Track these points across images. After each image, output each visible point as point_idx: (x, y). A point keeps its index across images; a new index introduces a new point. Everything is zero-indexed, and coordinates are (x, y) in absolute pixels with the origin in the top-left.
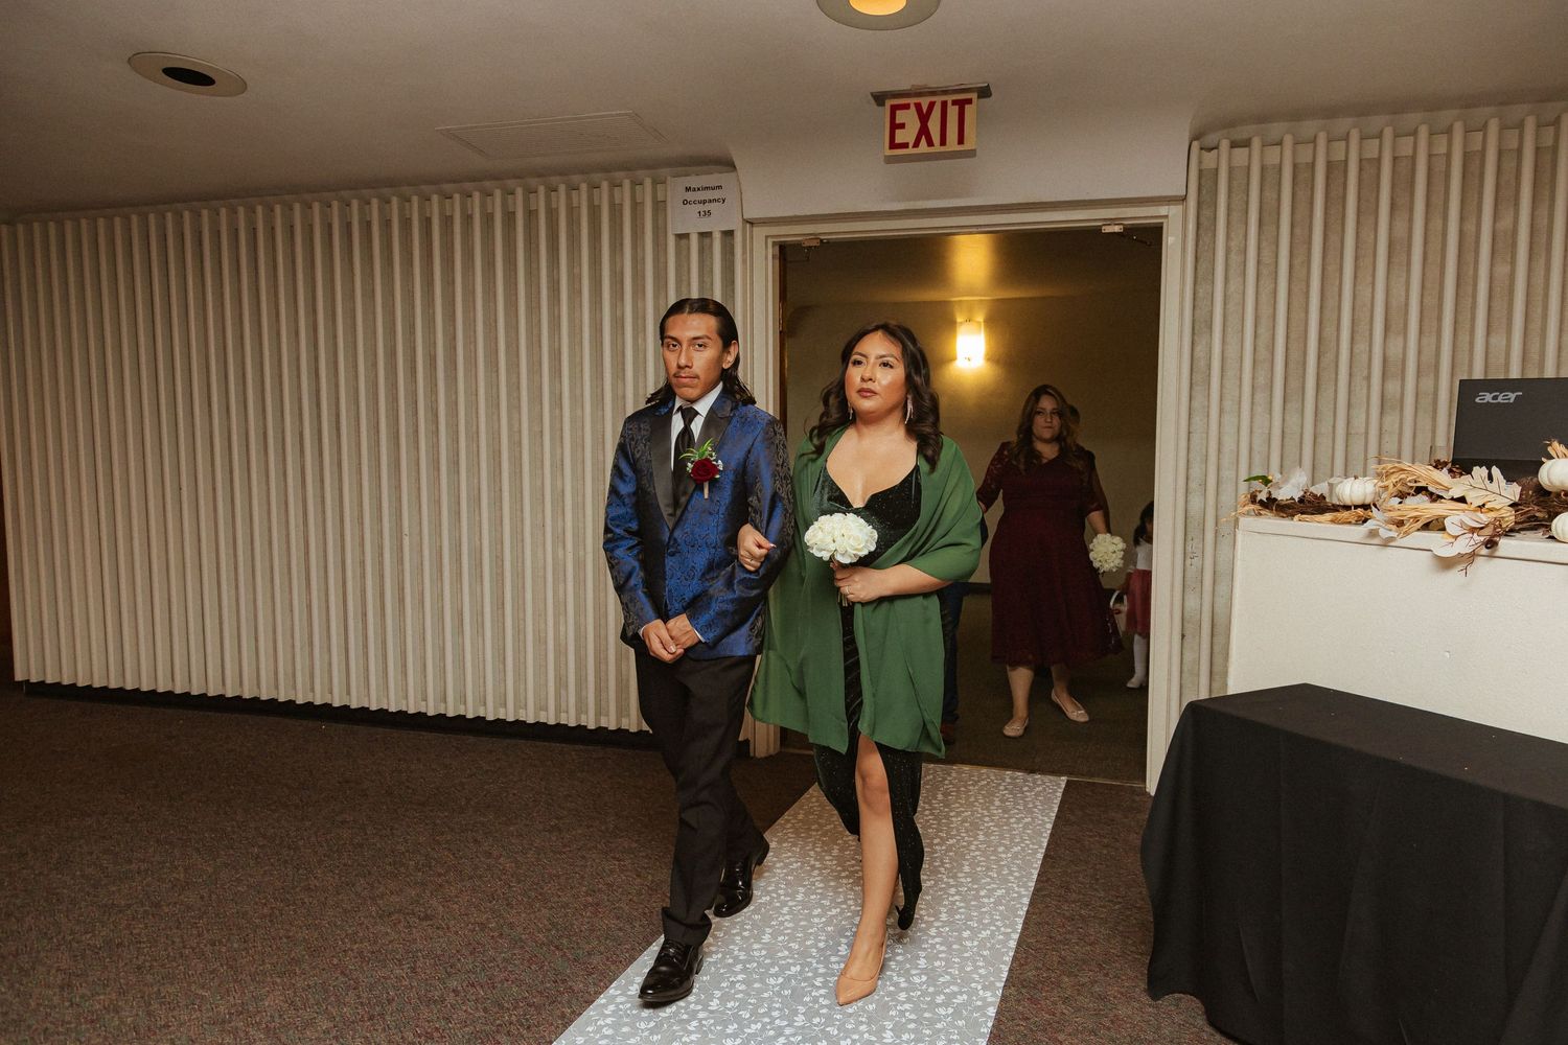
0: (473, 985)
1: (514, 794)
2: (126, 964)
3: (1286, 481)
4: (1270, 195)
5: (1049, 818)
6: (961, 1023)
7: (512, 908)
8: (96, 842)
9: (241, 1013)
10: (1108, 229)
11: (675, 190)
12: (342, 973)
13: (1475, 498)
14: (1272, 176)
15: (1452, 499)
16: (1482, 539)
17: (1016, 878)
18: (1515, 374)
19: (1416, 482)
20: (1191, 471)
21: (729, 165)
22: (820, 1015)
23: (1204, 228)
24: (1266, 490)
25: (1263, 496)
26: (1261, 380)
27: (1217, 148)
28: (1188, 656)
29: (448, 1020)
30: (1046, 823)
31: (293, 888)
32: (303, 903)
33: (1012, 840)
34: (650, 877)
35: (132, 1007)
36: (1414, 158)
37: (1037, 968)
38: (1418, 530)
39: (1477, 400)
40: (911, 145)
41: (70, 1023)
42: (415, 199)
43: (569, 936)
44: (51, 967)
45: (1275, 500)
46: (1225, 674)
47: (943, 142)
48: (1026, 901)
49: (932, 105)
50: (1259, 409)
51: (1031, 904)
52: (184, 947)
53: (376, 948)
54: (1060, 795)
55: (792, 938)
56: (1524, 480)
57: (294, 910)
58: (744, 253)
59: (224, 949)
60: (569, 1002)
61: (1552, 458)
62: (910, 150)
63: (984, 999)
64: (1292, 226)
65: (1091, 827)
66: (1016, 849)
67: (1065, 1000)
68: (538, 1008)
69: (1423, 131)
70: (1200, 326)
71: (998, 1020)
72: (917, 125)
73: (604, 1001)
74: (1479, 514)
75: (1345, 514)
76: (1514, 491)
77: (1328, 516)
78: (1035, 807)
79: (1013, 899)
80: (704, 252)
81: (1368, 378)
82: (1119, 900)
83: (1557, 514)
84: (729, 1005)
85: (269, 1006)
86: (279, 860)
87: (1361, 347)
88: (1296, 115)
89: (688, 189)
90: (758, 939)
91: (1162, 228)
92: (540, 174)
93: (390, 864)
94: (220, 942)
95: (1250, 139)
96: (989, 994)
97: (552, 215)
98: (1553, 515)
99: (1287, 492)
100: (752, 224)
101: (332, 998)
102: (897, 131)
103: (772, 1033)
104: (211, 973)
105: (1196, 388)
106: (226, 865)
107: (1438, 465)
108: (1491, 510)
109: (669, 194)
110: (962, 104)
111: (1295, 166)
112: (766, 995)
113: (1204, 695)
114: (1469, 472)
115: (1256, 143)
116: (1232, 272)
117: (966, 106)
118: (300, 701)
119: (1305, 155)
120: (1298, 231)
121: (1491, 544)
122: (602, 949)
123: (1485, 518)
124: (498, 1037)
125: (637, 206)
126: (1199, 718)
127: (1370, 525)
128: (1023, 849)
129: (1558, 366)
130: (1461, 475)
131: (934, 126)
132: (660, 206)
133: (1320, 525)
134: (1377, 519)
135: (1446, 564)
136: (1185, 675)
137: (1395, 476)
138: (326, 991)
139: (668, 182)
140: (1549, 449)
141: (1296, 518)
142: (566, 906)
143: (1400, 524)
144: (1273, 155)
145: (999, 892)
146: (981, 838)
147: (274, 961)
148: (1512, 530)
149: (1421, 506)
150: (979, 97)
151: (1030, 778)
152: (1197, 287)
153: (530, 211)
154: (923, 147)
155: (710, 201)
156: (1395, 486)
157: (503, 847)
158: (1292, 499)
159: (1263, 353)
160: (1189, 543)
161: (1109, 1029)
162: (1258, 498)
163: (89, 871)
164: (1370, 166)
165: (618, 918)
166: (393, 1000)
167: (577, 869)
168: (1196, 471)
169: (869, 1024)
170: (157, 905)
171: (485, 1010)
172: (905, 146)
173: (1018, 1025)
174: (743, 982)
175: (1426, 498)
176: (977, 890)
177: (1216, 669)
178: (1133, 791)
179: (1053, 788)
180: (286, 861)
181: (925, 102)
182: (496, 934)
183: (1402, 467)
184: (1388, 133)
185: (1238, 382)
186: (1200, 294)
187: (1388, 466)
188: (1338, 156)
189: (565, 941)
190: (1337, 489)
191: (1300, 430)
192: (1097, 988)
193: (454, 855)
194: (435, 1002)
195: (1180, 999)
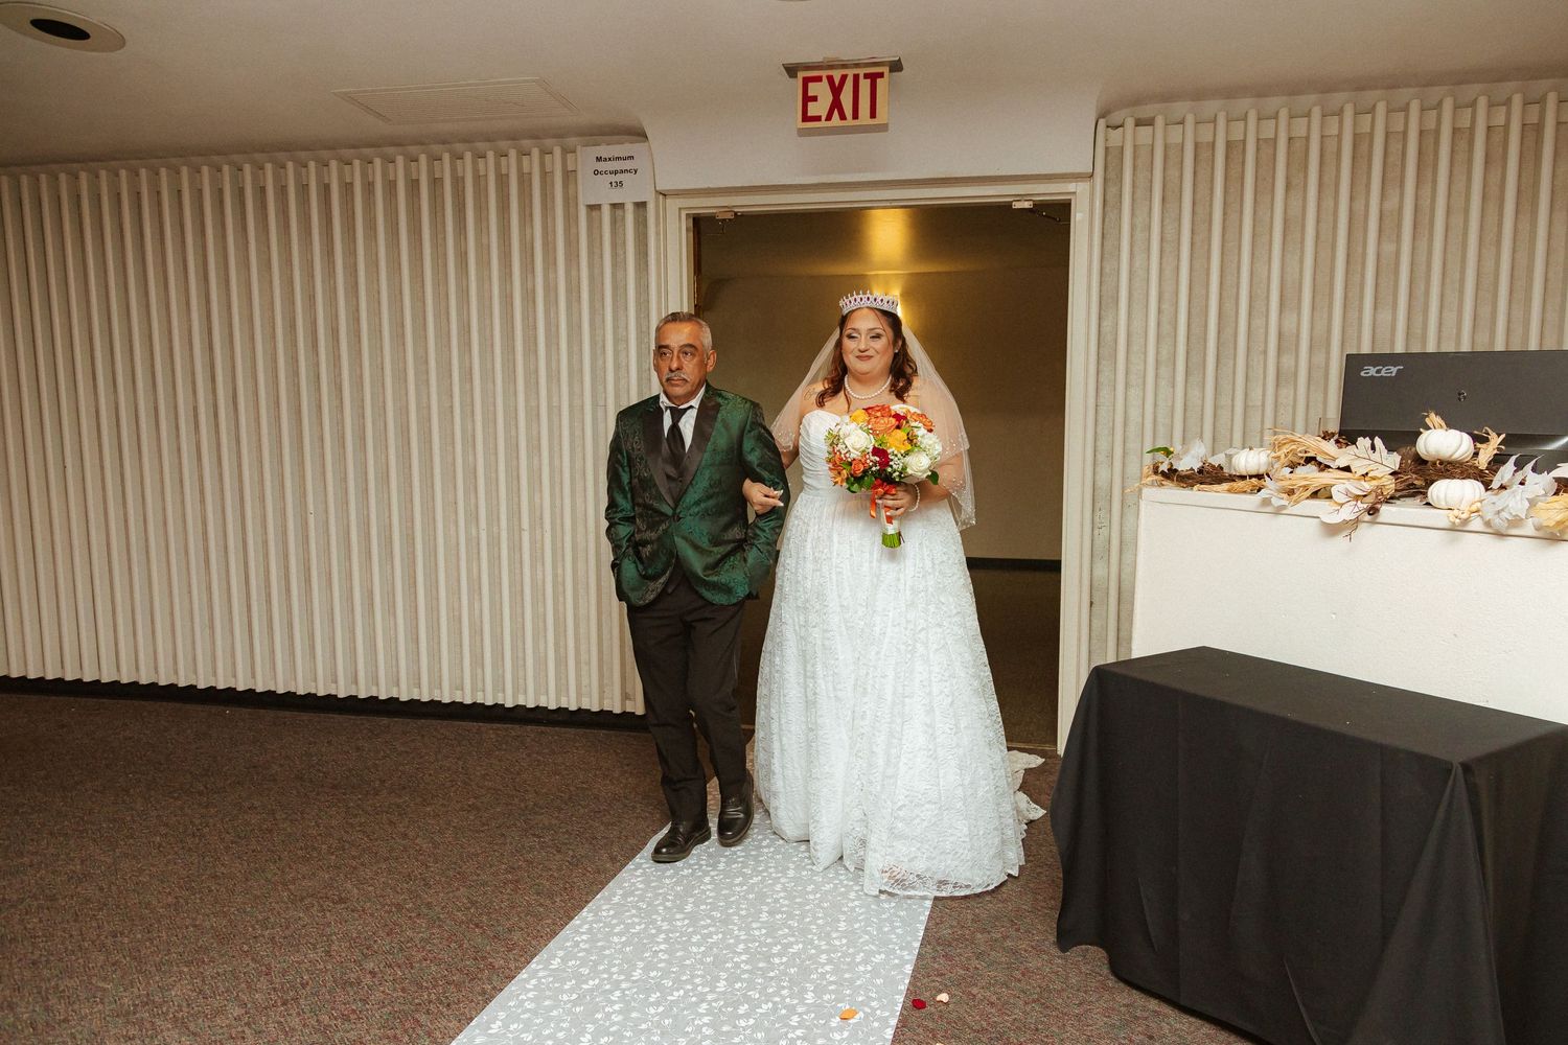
0: (390, 966)
1: (430, 775)
2: (20, 960)
3: (1186, 452)
4: (1173, 173)
6: (879, 981)
7: (429, 887)
9: (147, 1004)
10: (1017, 205)
11: (585, 159)
12: (253, 959)
13: (1359, 467)
14: (1175, 155)
15: (1339, 468)
16: (1365, 506)
18: (1399, 349)
19: (1306, 452)
20: (1098, 443)
21: (640, 135)
22: (742, 980)
23: (1108, 204)
24: (1167, 461)
25: (1164, 467)
26: (1164, 353)
27: (1122, 126)
28: (1095, 622)
29: (365, 1001)
31: (199, 876)
32: (210, 891)
34: (571, 853)
35: (28, 1003)
36: (1307, 138)
38: (1308, 498)
39: (1362, 374)
40: (823, 118)
42: (312, 165)
43: (488, 914)
45: (1176, 470)
46: (1130, 640)
47: (855, 116)
49: (844, 78)
50: (1163, 383)
52: (83, 940)
53: (287, 933)
55: (714, 907)
56: (1403, 450)
57: (201, 899)
58: (656, 223)
59: (126, 940)
61: (1430, 428)
62: (823, 124)
63: (901, 958)
64: (1194, 204)
67: (979, 956)
68: (458, 986)
69: (1316, 112)
70: (1106, 303)
71: (914, 977)
72: (831, 98)
73: (525, 976)
74: (1363, 482)
75: (1240, 484)
76: (1394, 461)
77: (1225, 486)
80: (616, 223)
81: (1265, 352)
83: (1432, 482)
84: (652, 974)
85: (176, 995)
86: (183, 848)
87: (1258, 322)
88: (1198, 95)
89: (599, 159)
90: (681, 910)
91: (1070, 204)
92: (447, 140)
93: (302, 849)
94: (122, 933)
95: (1154, 118)
96: (906, 952)
97: (458, 183)
98: (1429, 483)
99: (1187, 463)
100: (665, 195)
101: (243, 985)
102: (811, 105)
103: (694, 999)
104: (113, 965)
105: (1103, 362)
106: (126, 855)
107: (1326, 436)
108: (1374, 479)
109: (579, 163)
110: (873, 78)
111: (1197, 146)
112: (688, 962)
113: (1111, 659)
114: (1354, 443)
115: (1160, 121)
116: (1136, 249)
117: (878, 80)
118: (201, 686)
119: (1206, 137)
120: (1199, 209)
121: (1373, 511)
122: (523, 925)
123: (1367, 486)
124: (417, 1016)
125: (546, 178)
126: (1101, 679)
127: (1263, 494)
129: (1439, 341)
130: (1348, 445)
131: (846, 99)
132: (569, 176)
133: (1217, 494)
134: (1270, 487)
135: (1332, 530)
136: (1094, 641)
137: (1287, 446)
138: (237, 978)
139: (578, 153)
140: (1427, 420)
141: (1195, 488)
142: (484, 884)
144: (1175, 135)
147: (181, 949)
148: (1392, 498)
149: (1310, 476)
150: (891, 71)
152: (1102, 263)
154: (836, 121)
155: (622, 172)
156: (1286, 456)
157: (419, 827)
158: (1192, 469)
159: (1166, 328)
160: (1094, 513)
161: (1020, 981)
162: (1160, 469)
164: (1267, 145)
165: (538, 894)
166: (307, 984)
167: (496, 847)
168: (1103, 445)
169: (790, 988)
170: (53, 898)
172: (818, 119)
173: (933, 981)
174: (665, 952)
175: (1315, 468)
177: (1122, 634)
180: (191, 849)
181: (837, 75)
182: (413, 915)
183: (1294, 438)
184: (1284, 114)
185: (1143, 356)
186: (1107, 270)
187: (1281, 437)
188: (1237, 136)
189: (484, 918)
190: (1233, 460)
191: (1200, 402)
192: (1008, 943)
193: (368, 836)
194: (351, 984)
195: (1087, 950)
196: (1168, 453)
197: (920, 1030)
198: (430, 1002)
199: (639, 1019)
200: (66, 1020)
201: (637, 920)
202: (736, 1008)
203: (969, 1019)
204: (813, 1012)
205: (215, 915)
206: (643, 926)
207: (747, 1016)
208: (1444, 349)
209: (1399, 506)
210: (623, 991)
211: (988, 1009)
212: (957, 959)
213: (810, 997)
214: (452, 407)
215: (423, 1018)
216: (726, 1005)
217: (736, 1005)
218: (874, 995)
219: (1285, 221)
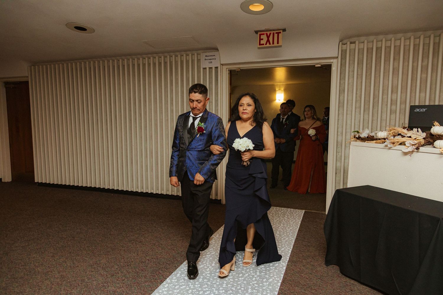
0: (153, 258)
2: (67, 252)
3: (363, 132)
4: (361, 56)
5: (300, 220)
6: (276, 271)
7: (162, 240)
8: (57, 222)
9: (96, 264)
10: (317, 66)
11: (203, 56)
13: (413, 137)
14: (361, 51)
15: (408, 137)
16: (415, 147)
17: (291, 235)
18: (427, 104)
19: (398, 132)
20: (338, 130)
21: (216, 49)
22: (240, 268)
23: (343, 65)
24: (358, 135)
25: (357, 136)
26: (358, 105)
27: (346, 44)
28: (337, 178)
29: (147, 267)
30: (299, 222)
31: (107, 234)
32: (110, 238)
33: (290, 226)
35: (69, 261)
36: (400, 46)
37: (297, 258)
38: (398, 145)
39: (415, 111)
40: (265, 44)
41: (54, 265)
43: (176, 247)
44: (49, 252)
45: (360, 137)
46: (347, 183)
47: (273, 43)
48: (294, 241)
49: (270, 34)
50: (357, 113)
51: (295, 242)
52: (81, 248)
53: (128, 249)
54: (303, 215)
56: (427, 132)
58: (221, 72)
59: (91, 248)
60: (177, 263)
61: (435, 126)
62: (264, 46)
63: (282, 265)
64: (367, 65)
65: (311, 223)
66: (291, 228)
67: (304, 266)
69: (403, 39)
70: (341, 91)
71: (286, 270)
72: (267, 39)
74: (415, 141)
75: (379, 141)
76: (424, 135)
77: (375, 141)
78: (296, 218)
79: (290, 241)
80: (210, 73)
81: (387, 105)
82: (318, 241)
83: (436, 141)
85: (103, 262)
86: (103, 227)
87: (385, 96)
88: (367, 35)
89: (206, 56)
91: (331, 65)
92: (168, 52)
94: (90, 247)
95: (355, 42)
96: (284, 263)
97: (171, 63)
98: (434, 141)
99: (364, 135)
100: (223, 65)
101: (118, 261)
102: (261, 41)
104: (88, 254)
105: (340, 108)
107: (404, 128)
108: (418, 140)
109: (201, 57)
110: (278, 33)
111: (367, 49)
113: (341, 187)
114: (412, 130)
115: (357, 42)
116: (350, 77)
117: (280, 34)
118: (106, 188)
119: (370, 46)
120: (368, 66)
121: (418, 149)
123: (416, 142)
124: (159, 271)
125: (193, 61)
126: (338, 193)
127: (386, 144)
128: (293, 228)
129: (439, 101)
130: (410, 130)
131: (271, 39)
132: (199, 60)
133: (372, 144)
134: (387, 142)
135: (405, 154)
136: (336, 184)
137: (392, 131)
138: (116, 259)
139: (201, 54)
140: (434, 124)
141: (366, 142)
143: (394, 143)
144: (361, 46)
145: (287, 239)
146: (282, 225)
148: (424, 145)
149: (399, 139)
150: (283, 31)
151: (295, 210)
152: (341, 81)
153: (165, 62)
154: (268, 45)
155: (212, 59)
156: (392, 133)
157: (159, 225)
158: (365, 137)
159: (358, 98)
160: (338, 149)
161: (315, 273)
163: (56, 229)
164: (388, 48)
166: (133, 261)
168: (340, 130)
169: (253, 271)
170: (74, 238)
171: (156, 264)
172: (263, 44)
173: (291, 272)
175: (401, 137)
176: (281, 238)
177: (345, 182)
178: (322, 214)
179: (301, 213)
180: (105, 228)
181: (268, 33)
182: (158, 246)
183: (394, 128)
184: (393, 39)
185: (351, 106)
186: (342, 83)
187: (391, 128)
188: (379, 45)
189: (175, 248)
190: (377, 134)
191: (368, 119)
192: (312, 263)
193: (146, 227)
194: (143, 262)
195: (334, 266)
196: (358, 132)
197: (288, 284)
198: (162, 268)
199: (214, 276)
200: (78, 266)
201: (213, 251)
202: (239, 275)
203: (301, 282)
204: (259, 277)
205: (111, 243)
206: (215, 253)
207: (241, 277)
208: (440, 104)
209: (426, 147)
210: (210, 269)
211: (306, 280)
212: (298, 266)
213: (258, 273)
214: (168, 119)
215: (161, 272)
216: (236, 274)
217: (239, 274)
218: (275, 274)
219: (393, 69)
